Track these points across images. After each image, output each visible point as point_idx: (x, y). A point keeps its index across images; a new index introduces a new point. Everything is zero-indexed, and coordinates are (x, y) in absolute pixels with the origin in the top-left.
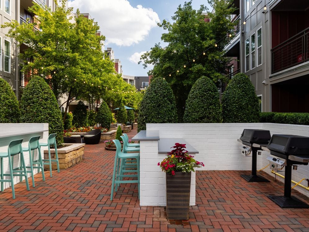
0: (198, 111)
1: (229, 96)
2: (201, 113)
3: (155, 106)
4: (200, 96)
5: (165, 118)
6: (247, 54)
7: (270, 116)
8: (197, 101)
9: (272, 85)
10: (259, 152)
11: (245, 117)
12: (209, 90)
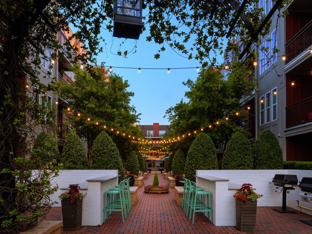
0: (236, 160)
1: (259, 148)
2: (238, 162)
3: (202, 156)
4: (237, 149)
5: (210, 166)
6: (261, 110)
7: (292, 164)
8: (235, 153)
9: (287, 138)
10: (288, 191)
11: (272, 165)
12: (244, 144)
